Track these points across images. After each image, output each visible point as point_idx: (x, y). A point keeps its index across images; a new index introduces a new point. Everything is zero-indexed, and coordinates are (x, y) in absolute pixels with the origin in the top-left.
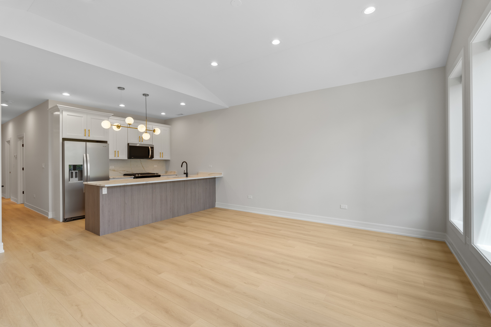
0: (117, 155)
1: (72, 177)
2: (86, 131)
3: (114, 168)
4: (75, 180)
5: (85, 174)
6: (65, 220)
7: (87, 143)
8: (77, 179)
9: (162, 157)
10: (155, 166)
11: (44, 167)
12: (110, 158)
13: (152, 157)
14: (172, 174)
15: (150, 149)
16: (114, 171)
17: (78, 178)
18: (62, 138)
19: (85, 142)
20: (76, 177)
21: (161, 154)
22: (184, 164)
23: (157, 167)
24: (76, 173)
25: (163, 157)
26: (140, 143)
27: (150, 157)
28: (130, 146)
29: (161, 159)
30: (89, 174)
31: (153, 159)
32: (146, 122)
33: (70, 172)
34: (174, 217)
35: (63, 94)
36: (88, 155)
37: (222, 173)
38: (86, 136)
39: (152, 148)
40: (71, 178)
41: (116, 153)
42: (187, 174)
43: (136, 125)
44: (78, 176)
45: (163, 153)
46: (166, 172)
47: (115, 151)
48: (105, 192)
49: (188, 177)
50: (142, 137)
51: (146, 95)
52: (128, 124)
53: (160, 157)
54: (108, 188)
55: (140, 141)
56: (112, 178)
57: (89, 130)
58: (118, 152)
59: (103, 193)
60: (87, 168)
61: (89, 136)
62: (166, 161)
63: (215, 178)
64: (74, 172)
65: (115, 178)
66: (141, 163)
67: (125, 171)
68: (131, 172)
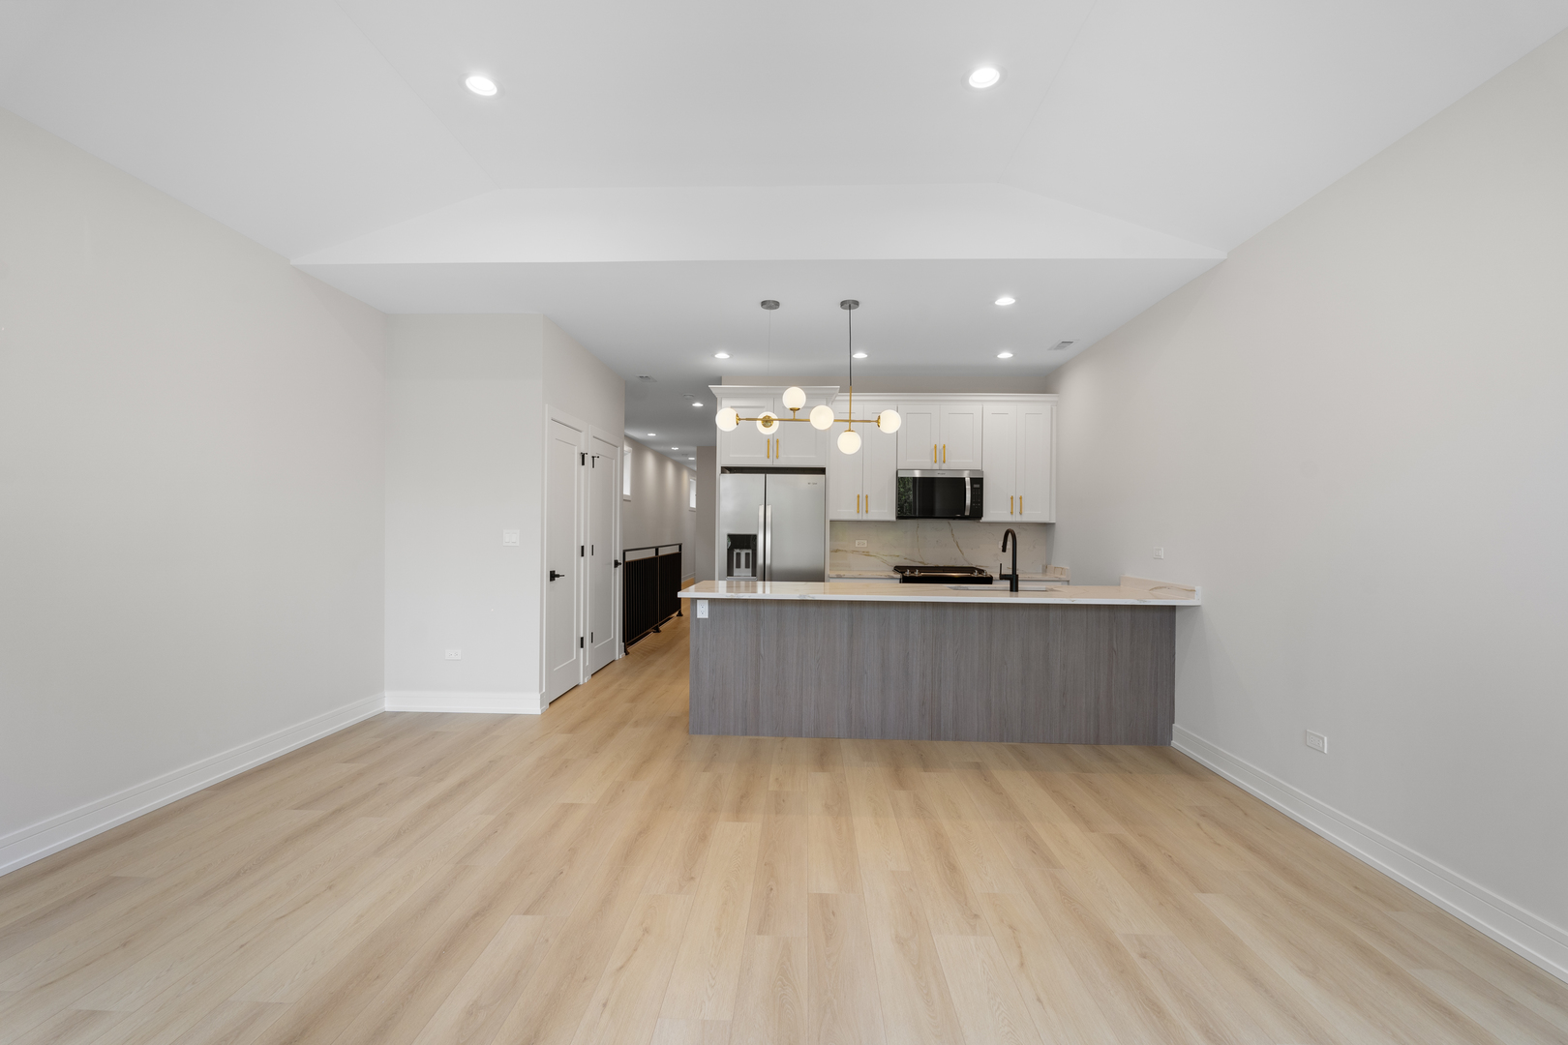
1: (739, 565)
4: (744, 574)
5: (760, 561)
7: (767, 475)
8: (749, 571)
9: (1021, 513)
13: (977, 513)
16: (867, 554)
18: (721, 467)
19: (763, 475)
20: (747, 566)
21: (1016, 501)
25: (1025, 512)
26: (936, 467)
27: (967, 513)
28: (900, 478)
29: (1017, 518)
30: (768, 562)
31: (980, 520)
32: (851, 396)
33: (735, 553)
35: (716, 356)
36: (768, 508)
37: (1197, 588)
38: (771, 457)
39: (978, 482)
41: (862, 501)
43: (809, 408)
44: (752, 562)
45: (1021, 498)
46: (1045, 569)
47: (858, 496)
48: (703, 611)
49: (1017, 590)
50: (944, 447)
51: (850, 305)
52: (791, 409)
53: (1012, 513)
54: (712, 601)
55: (936, 462)
56: (833, 574)
57: (777, 442)
58: (867, 497)
59: (698, 617)
60: (765, 545)
61: (777, 457)
62: (1046, 527)
63: (1173, 608)
64: (743, 553)
65: (844, 575)
66: (953, 534)
67: (898, 556)
68: (919, 562)
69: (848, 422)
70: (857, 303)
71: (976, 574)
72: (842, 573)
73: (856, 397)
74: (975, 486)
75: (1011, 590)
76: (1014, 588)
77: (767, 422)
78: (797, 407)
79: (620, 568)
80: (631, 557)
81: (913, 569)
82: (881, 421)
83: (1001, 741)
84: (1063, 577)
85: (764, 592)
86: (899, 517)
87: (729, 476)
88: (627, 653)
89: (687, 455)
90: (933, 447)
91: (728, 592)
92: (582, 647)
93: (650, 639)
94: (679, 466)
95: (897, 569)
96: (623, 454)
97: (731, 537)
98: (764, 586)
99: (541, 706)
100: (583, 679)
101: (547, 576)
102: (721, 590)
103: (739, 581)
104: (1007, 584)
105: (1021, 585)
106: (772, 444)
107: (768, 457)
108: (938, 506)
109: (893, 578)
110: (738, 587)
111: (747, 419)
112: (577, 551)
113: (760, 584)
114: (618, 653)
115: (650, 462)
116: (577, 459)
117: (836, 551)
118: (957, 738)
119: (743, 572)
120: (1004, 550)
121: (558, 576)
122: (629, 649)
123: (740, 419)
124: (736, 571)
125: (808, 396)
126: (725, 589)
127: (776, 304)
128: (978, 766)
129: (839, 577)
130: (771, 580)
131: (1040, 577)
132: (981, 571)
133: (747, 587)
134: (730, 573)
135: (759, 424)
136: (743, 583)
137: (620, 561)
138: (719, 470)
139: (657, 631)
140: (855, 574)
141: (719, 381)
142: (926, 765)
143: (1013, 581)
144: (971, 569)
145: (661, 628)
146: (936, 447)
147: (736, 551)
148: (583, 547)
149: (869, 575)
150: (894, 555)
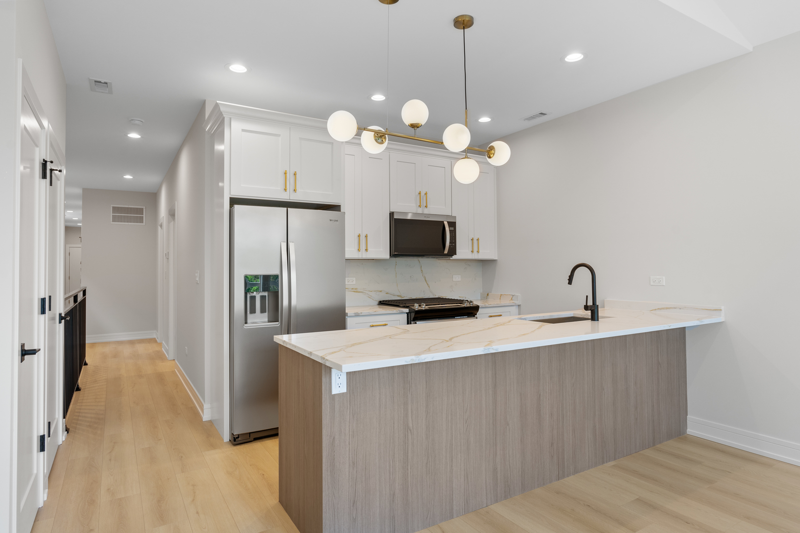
0: (363, 247)
1: (253, 311)
2: (288, 175)
3: (354, 283)
4: (259, 320)
5: (286, 303)
6: (235, 440)
7: (289, 209)
8: (265, 317)
9: (478, 252)
10: (457, 278)
11: (197, 279)
12: (348, 255)
13: (453, 251)
14: (503, 302)
15: (447, 229)
16: (355, 291)
17: (267, 313)
18: (230, 198)
20: (263, 310)
21: (475, 242)
22: (583, 275)
23: (460, 279)
24: (263, 298)
25: (480, 251)
27: (446, 252)
28: (396, 219)
29: (475, 256)
31: (454, 257)
33: (248, 296)
34: (564, 477)
36: (291, 245)
37: (723, 308)
38: (288, 190)
39: (453, 225)
40: (251, 313)
41: (362, 240)
42: (593, 311)
44: (268, 307)
47: (359, 236)
48: (339, 384)
50: (426, 193)
52: (411, 125)
53: (472, 252)
55: (421, 207)
57: (295, 174)
58: (366, 236)
59: (334, 392)
60: (290, 284)
61: (295, 191)
62: (483, 263)
64: (258, 296)
65: (361, 313)
66: (422, 271)
67: (381, 291)
68: (398, 296)
74: (452, 229)
76: (596, 318)
86: (393, 255)
88: (67, 431)
90: (418, 193)
92: (42, 449)
97: (248, 277)
107: (286, 190)
116: (39, 168)
119: (258, 317)
124: (250, 317)
138: (227, 202)
139: (78, 389)
143: (595, 312)
146: (420, 193)
147: (251, 294)
150: (378, 291)
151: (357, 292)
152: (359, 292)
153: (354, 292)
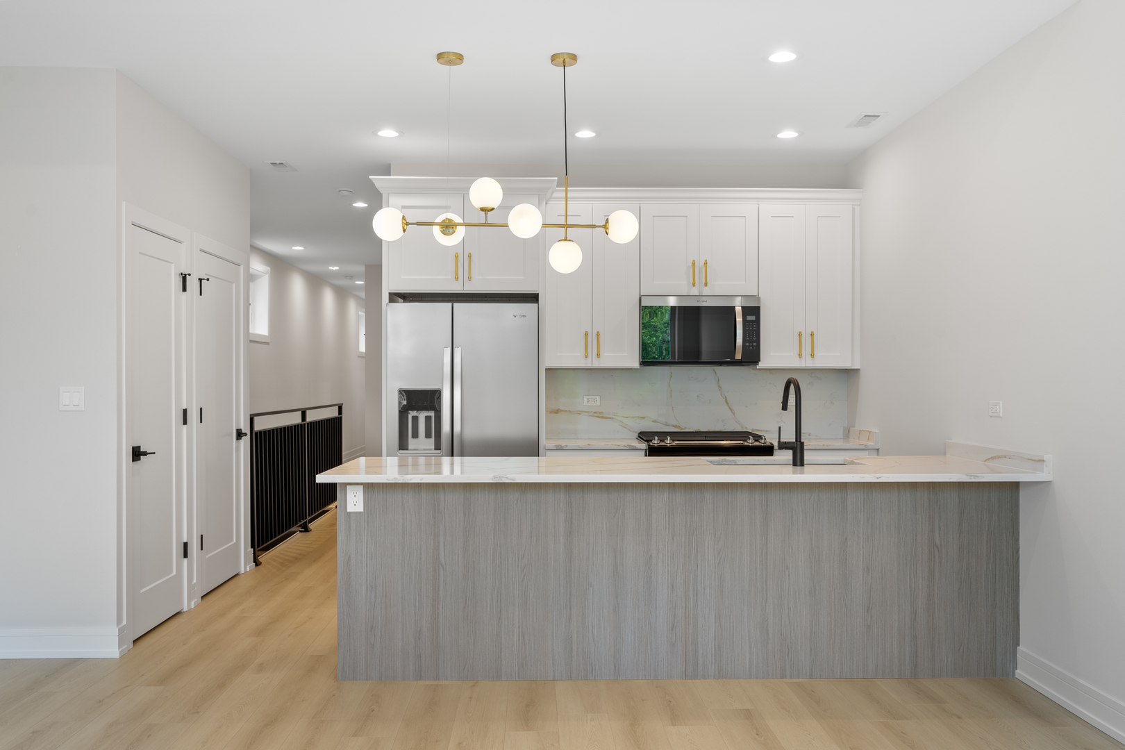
1: (417, 434)
2: (460, 258)
3: (598, 404)
4: (424, 446)
7: (455, 304)
8: (429, 443)
9: (812, 356)
13: (752, 357)
15: (739, 320)
17: (431, 439)
18: (390, 293)
19: (450, 304)
20: (428, 435)
21: (806, 341)
24: (428, 419)
25: (818, 354)
26: (695, 291)
27: (738, 356)
28: (644, 308)
30: (457, 428)
31: (756, 365)
33: (410, 416)
35: (379, 133)
36: (456, 352)
38: (461, 279)
39: (752, 312)
40: (415, 437)
41: (592, 341)
43: (506, 207)
44: (434, 430)
45: (812, 335)
46: (847, 433)
47: (586, 334)
48: (354, 502)
49: (802, 464)
50: (706, 263)
51: (564, 60)
52: (482, 209)
53: (800, 355)
54: (369, 487)
55: (694, 285)
56: (551, 444)
57: (470, 256)
58: (598, 334)
59: (349, 510)
60: (452, 404)
61: (469, 279)
62: (848, 374)
63: (1016, 486)
64: (422, 416)
65: (567, 446)
66: (720, 387)
67: (644, 418)
68: (673, 426)
69: (565, 228)
70: (574, 57)
71: (750, 442)
72: (563, 443)
73: (574, 192)
74: (750, 318)
75: (795, 464)
76: (798, 461)
77: (448, 227)
78: (490, 205)
79: (246, 441)
80: (262, 424)
81: (662, 435)
82: (611, 226)
83: (783, 676)
84: (871, 444)
85: (452, 472)
86: (644, 363)
87: (401, 306)
88: (257, 563)
89: (351, 277)
90: (690, 263)
91: (400, 473)
92: (186, 556)
93: (295, 542)
94: (342, 294)
95: (644, 436)
96: (251, 278)
97: (403, 392)
98: (452, 464)
99: (120, 646)
100: (187, 603)
101: (127, 454)
102: (390, 470)
103: (416, 456)
104: (788, 455)
105: (808, 457)
106: (462, 259)
107: (457, 279)
108: (706, 347)
109: (635, 449)
110: (415, 465)
111: (418, 224)
112: (176, 417)
113: (446, 460)
114: (244, 563)
115: (298, 287)
116: (176, 282)
117: (557, 412)
118: (721, 675)
119: (422, 443)
120: (785, 407)
121: (145, 454)
122: (261, 559)
123: (407, 224)
124: (412, 443)
125: (507, 192)
126: (396, 469)
127: (460, 58)
128: (748, 715)
129: (559, 449)
130: (462, 454)
131: (839, 444)
132: (758, 438)
133: (428, 465)
134: (403, 445)
135: (436, 230)
136: (422, 460)
137: (246, 429)
138: (385, 298)
139: (306, 529)
140: (582, 444)
141: (386, 170)
142: (674, 714)
143: (797, 451)
144: (745, 435)
145: (311, 526)
146: (694, 264)
147: (412, 414)
148: (185, 411)
149: (602, 444)
150: (638, 417)
151: (602, 417)
152: (606, 418)
153: (599, 417)
